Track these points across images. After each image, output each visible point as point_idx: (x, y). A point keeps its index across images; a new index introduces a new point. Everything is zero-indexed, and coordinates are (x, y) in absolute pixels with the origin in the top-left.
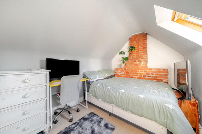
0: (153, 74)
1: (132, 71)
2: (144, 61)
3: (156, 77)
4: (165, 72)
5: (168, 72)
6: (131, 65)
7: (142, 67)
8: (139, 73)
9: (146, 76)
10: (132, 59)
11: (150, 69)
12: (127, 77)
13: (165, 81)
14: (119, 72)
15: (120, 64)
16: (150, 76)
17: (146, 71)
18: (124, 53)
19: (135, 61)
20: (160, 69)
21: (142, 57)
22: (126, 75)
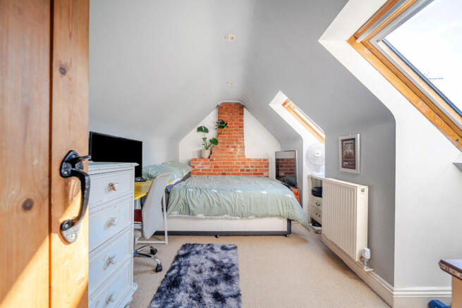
0: (253, 167)
1: (223, 163)
2: (241, 147)
3: (256, 170)
4: (265, 163)
5: (268, 163)
6: (221, 153)
7: (239, 156)
8: (236, 167)
9: (243, 170)
10: (221, 143)
11: (248, 159)
12: (215, 174)
13: (265, 174)
14: (200, 165)
15: (201, 151)
16: (249, 170)
17: (244, 163)
18: (206, 130)
19: (228, 147)
20: (260, 160)
21: (237, 140)
22: (213, 170)
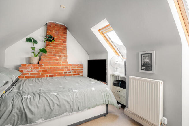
0: (73, 70)
1: (51, 68)
2: (65, 56)
3: (75, 72)
4: (81, 67)
5: (83, 67)
6: (49, 60)
7: (63, 63)
8: (60, 70)
9: (66, 72)
10: (49, 52)
11: (70, 65)
12: (44, 76)
13: (81, 74)
14: (29, 70)
15: (30, 57)
16: (70, 72)
17: (67, 67)
18: (35, 41)
19: (54, 55)
20: (78, 65)
21: (61, 51)
22: (42, 74)
